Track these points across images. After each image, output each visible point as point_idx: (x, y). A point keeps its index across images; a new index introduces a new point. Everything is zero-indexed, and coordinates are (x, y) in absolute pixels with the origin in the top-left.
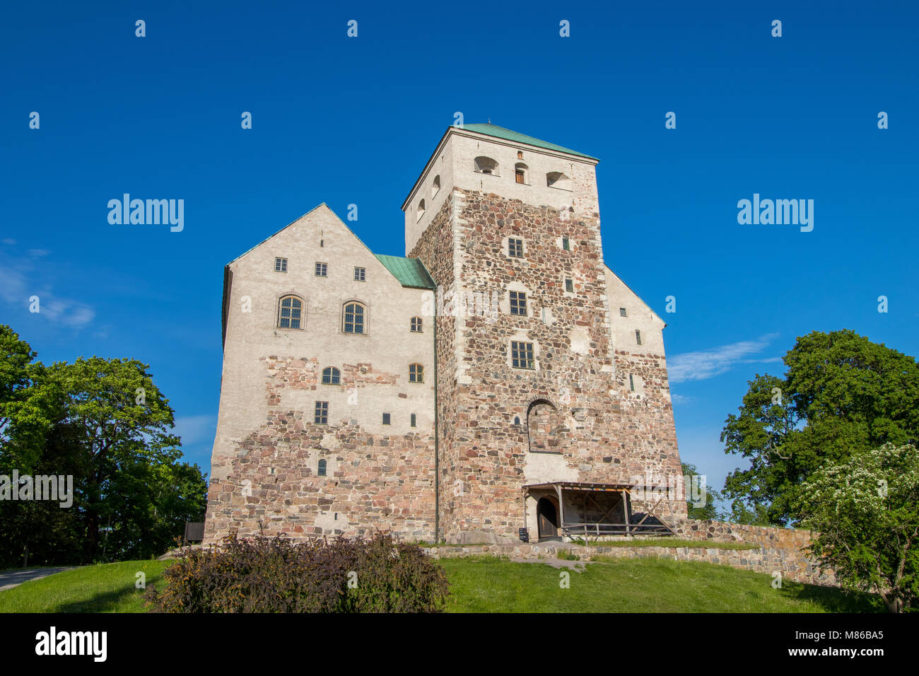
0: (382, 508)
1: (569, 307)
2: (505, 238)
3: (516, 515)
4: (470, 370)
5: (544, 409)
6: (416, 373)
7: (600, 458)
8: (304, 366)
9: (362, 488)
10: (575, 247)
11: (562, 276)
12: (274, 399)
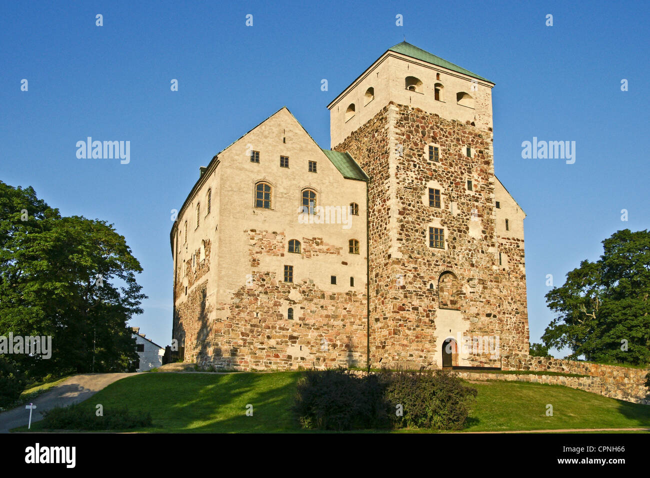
0: (331, 343)
1: (469, 202)
2: (426, 145)
3: (429, 351)
4: (401, 248)
5: (448, 278)
6: (353, 246)
7: (484, 314)
8: (275, 238)
9: (318, 329)
10: (475, 156)
11: (465, 178)
12: (255, 262)
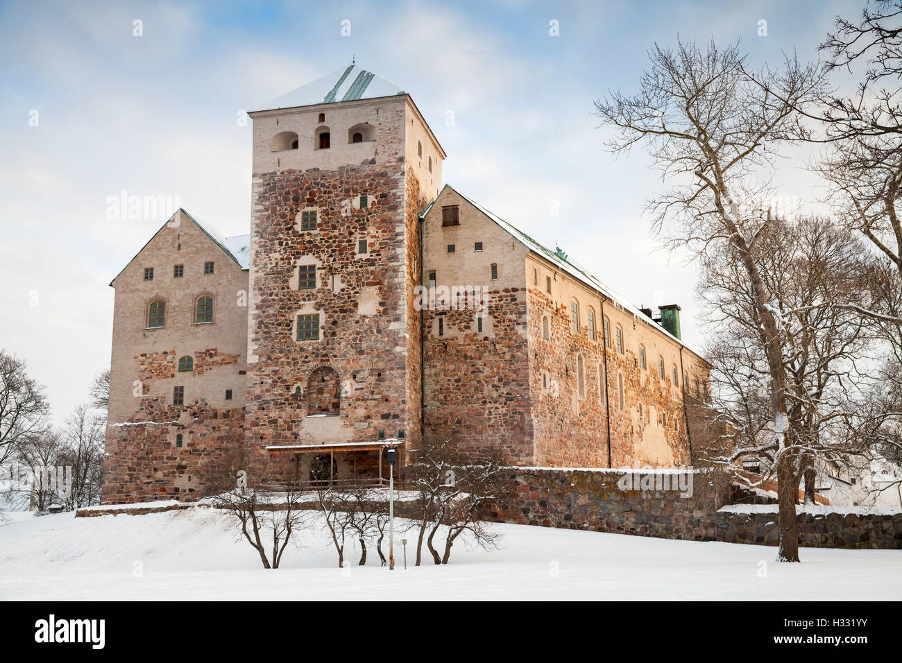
1: (360, 270)
2: (298, 213)
4: (257, 349)
5: (331, 375)
7: (377, 416)
8: (166, 358)
9: (209, 454)
10: (373, 203)
11: (355, 238)
